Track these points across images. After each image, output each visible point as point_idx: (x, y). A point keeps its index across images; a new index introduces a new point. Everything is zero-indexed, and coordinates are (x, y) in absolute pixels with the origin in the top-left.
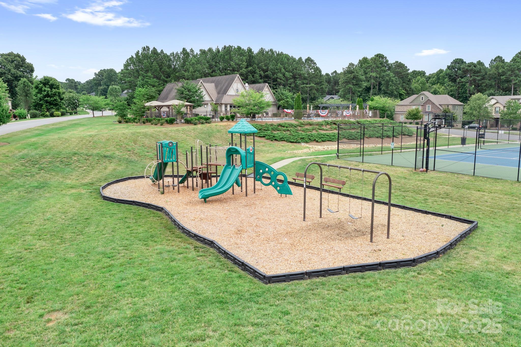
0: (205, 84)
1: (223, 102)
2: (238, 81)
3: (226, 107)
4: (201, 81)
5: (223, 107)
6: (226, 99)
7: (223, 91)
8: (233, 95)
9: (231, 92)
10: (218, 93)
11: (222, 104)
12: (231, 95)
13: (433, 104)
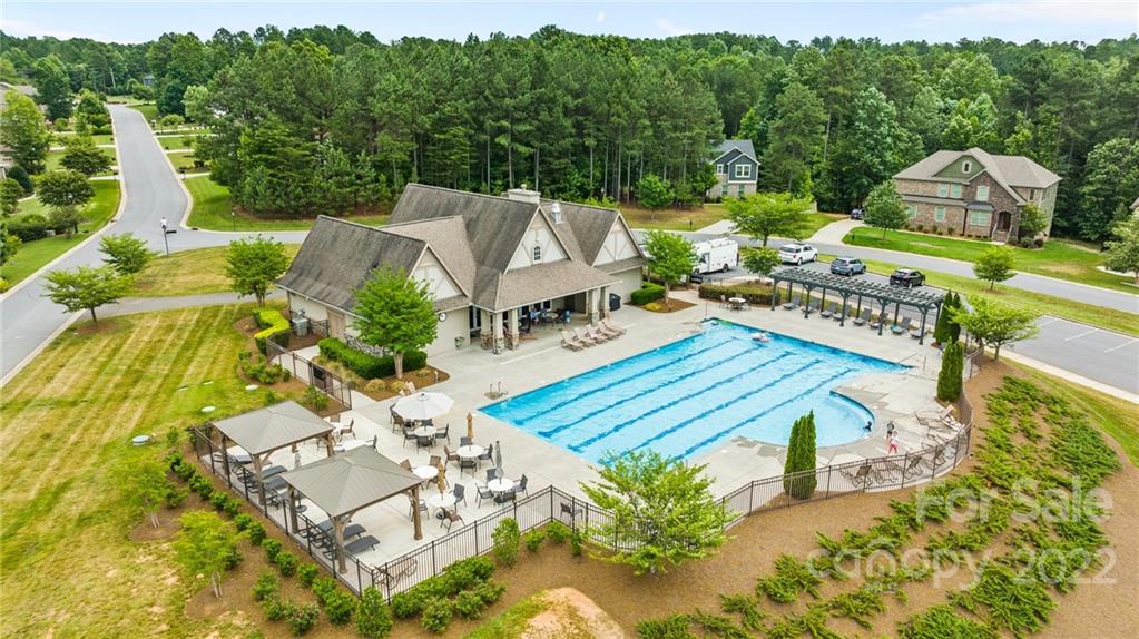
2: (540, 223)
7: (495, 254)
8: (525, 271)
9: (521, 258)
10: (480, 262)
11: (495, 311)
12: (518, 270)
13: (995, 184)
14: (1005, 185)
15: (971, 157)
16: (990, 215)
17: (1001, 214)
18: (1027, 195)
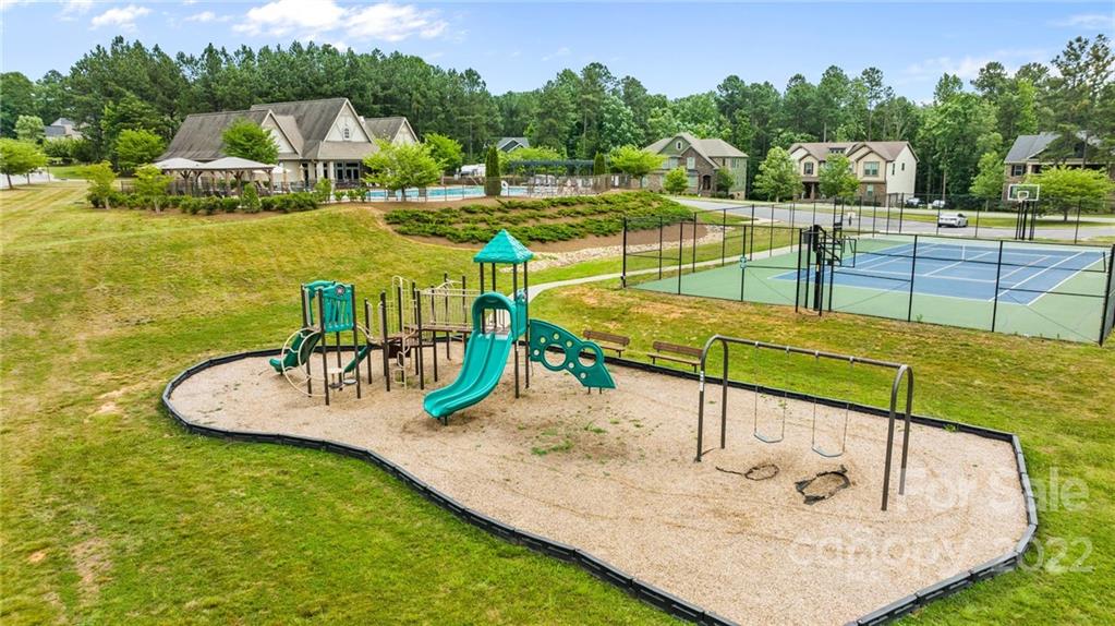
0: (279, 118)
1: (320, 157)
2: (348, 112)
3: (325, 165)
4: (271, 111)
5: (320, 167)
6: (325, 151)
7: (316, 132)
8: (338, 142)
9: (334, 134)
10: (307, 138)
11: (318, 161)
12: (334, 142)
13: (698, 155)
14: (705, 156)
15: (681, 138)
16: (697, 178)
17: (705, 177)
18: (721, 163)
